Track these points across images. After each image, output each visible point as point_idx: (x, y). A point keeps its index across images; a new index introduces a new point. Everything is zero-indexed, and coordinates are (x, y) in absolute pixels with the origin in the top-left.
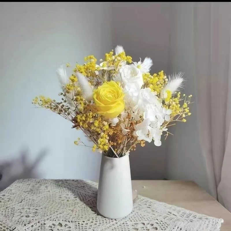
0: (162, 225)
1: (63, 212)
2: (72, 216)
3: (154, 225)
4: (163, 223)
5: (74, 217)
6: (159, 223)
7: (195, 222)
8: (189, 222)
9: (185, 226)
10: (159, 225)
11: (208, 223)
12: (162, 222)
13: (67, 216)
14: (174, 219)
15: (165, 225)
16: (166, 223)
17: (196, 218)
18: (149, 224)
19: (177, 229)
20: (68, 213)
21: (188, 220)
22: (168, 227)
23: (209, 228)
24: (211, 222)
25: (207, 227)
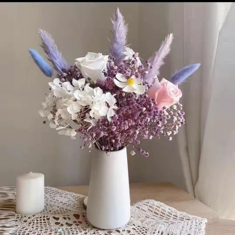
0: (140, 231)
1: (17, 226)
2: (29, 230)
3: (131, 232)
4: (141, 229)
5: (31, 230)
6: (136, 228)
7: (176, 224)
8: (170, 225)
9: (166, 229)
10: (137, 232)
11: (191, 225)
12: (140, 227)
13: (22, 229)
14: (153, 222)
15: (143, 230)
16: (144, 228)
17: (177, 219)
18: (124, 230)
19: (157, 233)
20: (23, 227)
21: (168, 223)
22: (148, 232)
23: (193, 229)
24: (194, 223)
25: (191, 229)
